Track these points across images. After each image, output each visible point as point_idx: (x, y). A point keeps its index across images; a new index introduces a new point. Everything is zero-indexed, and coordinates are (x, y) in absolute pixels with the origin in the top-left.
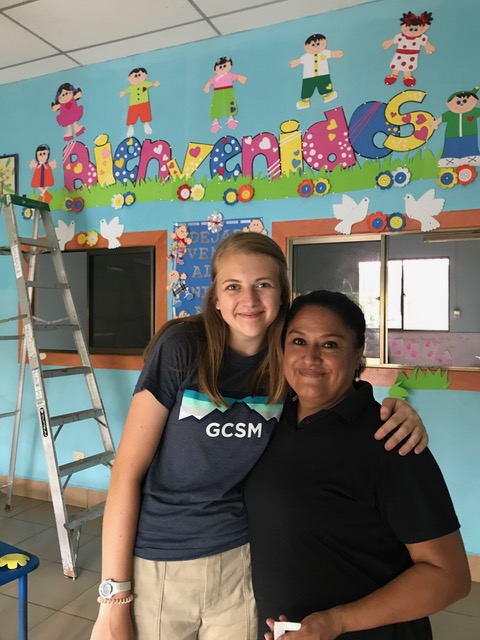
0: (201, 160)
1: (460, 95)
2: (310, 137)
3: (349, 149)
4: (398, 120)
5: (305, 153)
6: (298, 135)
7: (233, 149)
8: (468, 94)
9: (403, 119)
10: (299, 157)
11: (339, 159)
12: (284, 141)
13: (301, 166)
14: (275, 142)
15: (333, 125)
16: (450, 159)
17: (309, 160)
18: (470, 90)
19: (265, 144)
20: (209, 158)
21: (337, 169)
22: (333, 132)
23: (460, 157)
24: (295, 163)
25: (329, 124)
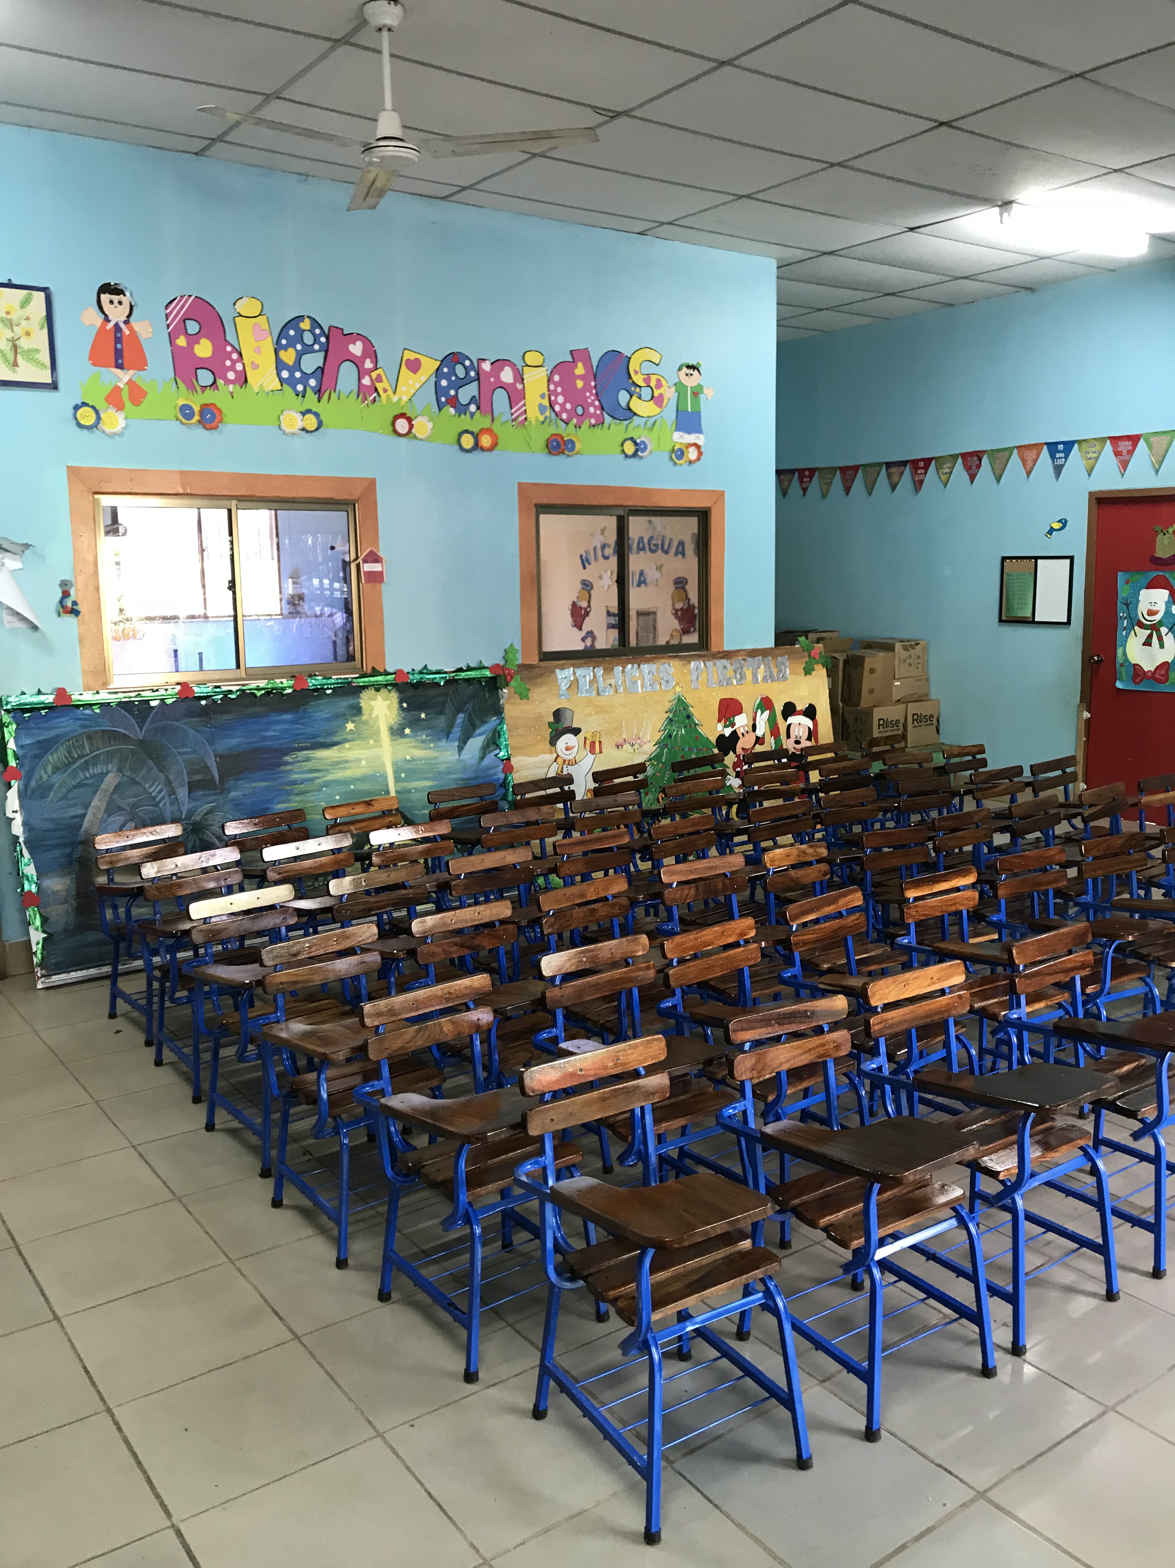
0: (423, 379)
1: (689, 367)
2: (556, 378)
3: (597, 403)
4: (638, 379)
5: (553, 398)
6: (543, 373)
7: (467, 373)
8: (693, 367)
9: (645, 380)
10: (546, 402)
11: (585, 414)
12: (530, 375)
13: (547, 414)
14: (519, 377)
15: (580, 370)
16: (681, 433)
17: (557, 408)
18: (695, 363)
19: (507, 375)
20: (433, 379)
21: (586, 424)
22: (581, 377)
23: (689, 433)
24: (542, 408)
25: (576, 367)
